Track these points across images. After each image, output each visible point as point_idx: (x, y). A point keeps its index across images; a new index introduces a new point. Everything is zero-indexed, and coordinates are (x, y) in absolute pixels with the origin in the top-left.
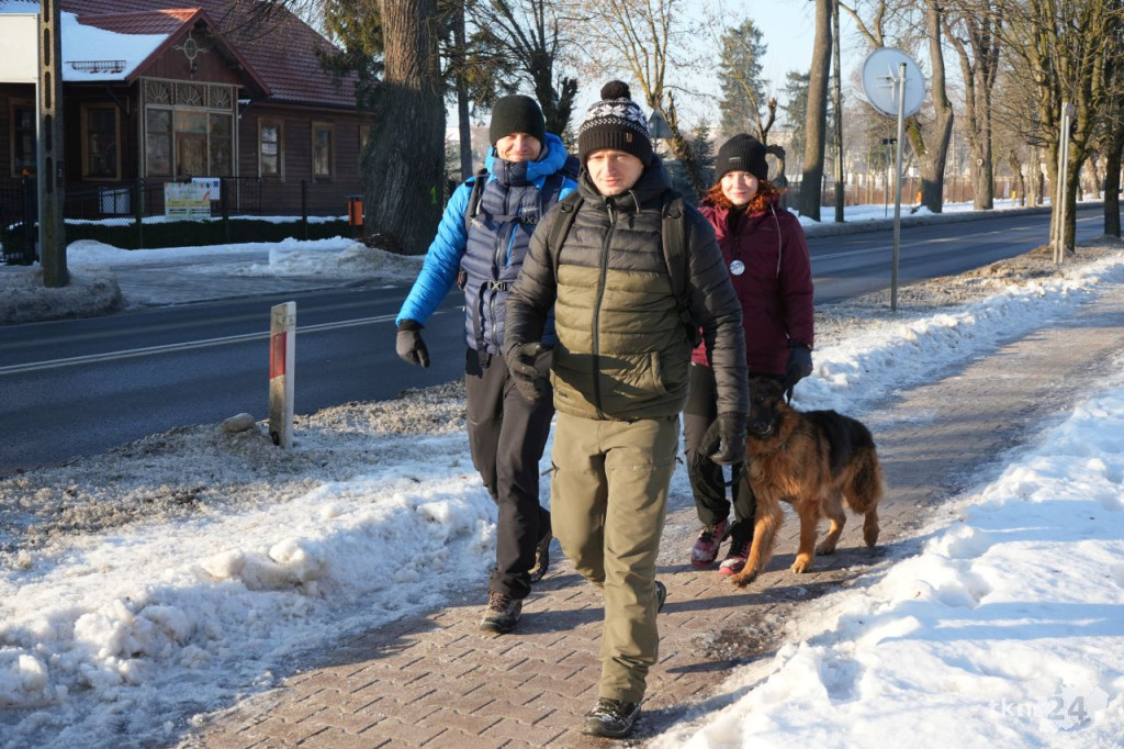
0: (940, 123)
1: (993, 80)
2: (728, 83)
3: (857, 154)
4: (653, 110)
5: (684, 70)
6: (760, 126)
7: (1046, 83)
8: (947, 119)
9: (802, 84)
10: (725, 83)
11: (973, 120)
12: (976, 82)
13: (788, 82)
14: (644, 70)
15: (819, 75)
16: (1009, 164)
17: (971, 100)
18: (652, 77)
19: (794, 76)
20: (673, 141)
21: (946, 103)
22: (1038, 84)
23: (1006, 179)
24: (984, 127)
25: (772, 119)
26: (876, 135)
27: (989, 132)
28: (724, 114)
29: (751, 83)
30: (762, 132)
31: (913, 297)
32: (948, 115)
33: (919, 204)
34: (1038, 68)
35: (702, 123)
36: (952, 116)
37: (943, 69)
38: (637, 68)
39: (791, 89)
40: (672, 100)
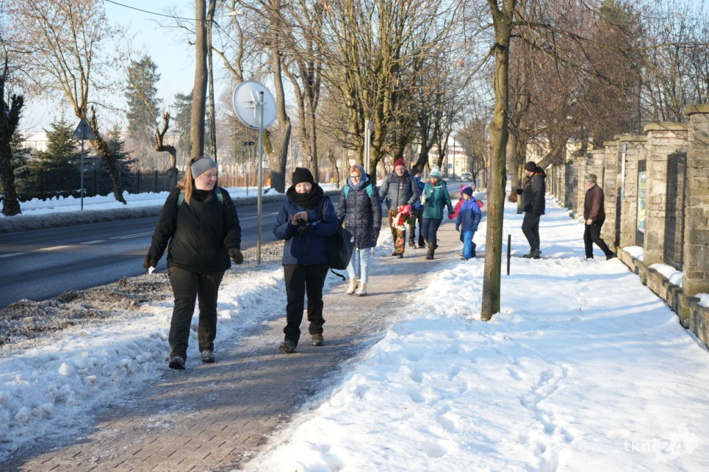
0: (282, 131)
1: (316, 103)
2: (133, 100)
3: (225, 151)
4: (80, 120)
5: (102, 92)
6: (158, 132)
7: (354, 107)
8: (287, 129)
9: (185, 102)
10: (130, 100)
11: (304, 130)
12: (305, 104)
13: (176, 101)
14: (73, 91)
15: (199, 97)
16: (328, 159)
17: (302, 116)
18: (79, 96)
19: (180, 96)
20: (95, 142)
21: (286, 118)
22: (349, 107)
23: (327, 170)
24: (311, 134)
25: (167, 127)
26: (238, 139)
27: (315, 137)
28: (131, 123)
29: (149, 101)
30: (160, 136)
31: (271, 253)
32: (287, 126)
33: (269, 187)
34: (348, 96)
35: (116, 129)
36: (290, 126)
37: (283, 95)
38: (67, 88)
39: (178, 105)
40: (94, 112)
